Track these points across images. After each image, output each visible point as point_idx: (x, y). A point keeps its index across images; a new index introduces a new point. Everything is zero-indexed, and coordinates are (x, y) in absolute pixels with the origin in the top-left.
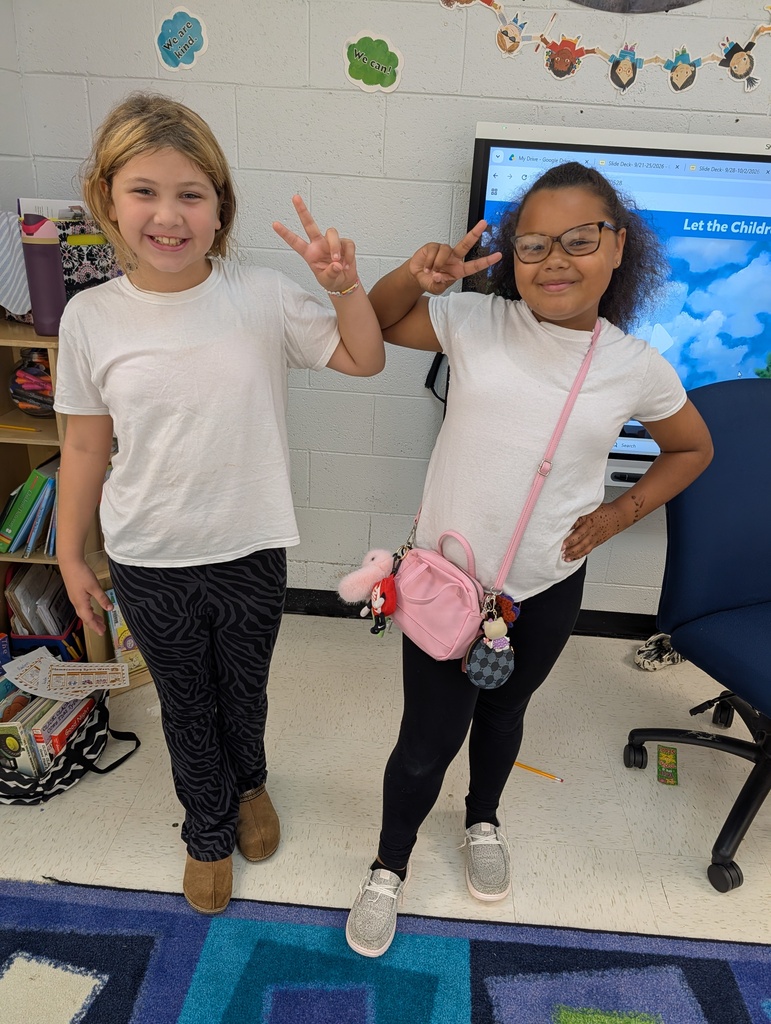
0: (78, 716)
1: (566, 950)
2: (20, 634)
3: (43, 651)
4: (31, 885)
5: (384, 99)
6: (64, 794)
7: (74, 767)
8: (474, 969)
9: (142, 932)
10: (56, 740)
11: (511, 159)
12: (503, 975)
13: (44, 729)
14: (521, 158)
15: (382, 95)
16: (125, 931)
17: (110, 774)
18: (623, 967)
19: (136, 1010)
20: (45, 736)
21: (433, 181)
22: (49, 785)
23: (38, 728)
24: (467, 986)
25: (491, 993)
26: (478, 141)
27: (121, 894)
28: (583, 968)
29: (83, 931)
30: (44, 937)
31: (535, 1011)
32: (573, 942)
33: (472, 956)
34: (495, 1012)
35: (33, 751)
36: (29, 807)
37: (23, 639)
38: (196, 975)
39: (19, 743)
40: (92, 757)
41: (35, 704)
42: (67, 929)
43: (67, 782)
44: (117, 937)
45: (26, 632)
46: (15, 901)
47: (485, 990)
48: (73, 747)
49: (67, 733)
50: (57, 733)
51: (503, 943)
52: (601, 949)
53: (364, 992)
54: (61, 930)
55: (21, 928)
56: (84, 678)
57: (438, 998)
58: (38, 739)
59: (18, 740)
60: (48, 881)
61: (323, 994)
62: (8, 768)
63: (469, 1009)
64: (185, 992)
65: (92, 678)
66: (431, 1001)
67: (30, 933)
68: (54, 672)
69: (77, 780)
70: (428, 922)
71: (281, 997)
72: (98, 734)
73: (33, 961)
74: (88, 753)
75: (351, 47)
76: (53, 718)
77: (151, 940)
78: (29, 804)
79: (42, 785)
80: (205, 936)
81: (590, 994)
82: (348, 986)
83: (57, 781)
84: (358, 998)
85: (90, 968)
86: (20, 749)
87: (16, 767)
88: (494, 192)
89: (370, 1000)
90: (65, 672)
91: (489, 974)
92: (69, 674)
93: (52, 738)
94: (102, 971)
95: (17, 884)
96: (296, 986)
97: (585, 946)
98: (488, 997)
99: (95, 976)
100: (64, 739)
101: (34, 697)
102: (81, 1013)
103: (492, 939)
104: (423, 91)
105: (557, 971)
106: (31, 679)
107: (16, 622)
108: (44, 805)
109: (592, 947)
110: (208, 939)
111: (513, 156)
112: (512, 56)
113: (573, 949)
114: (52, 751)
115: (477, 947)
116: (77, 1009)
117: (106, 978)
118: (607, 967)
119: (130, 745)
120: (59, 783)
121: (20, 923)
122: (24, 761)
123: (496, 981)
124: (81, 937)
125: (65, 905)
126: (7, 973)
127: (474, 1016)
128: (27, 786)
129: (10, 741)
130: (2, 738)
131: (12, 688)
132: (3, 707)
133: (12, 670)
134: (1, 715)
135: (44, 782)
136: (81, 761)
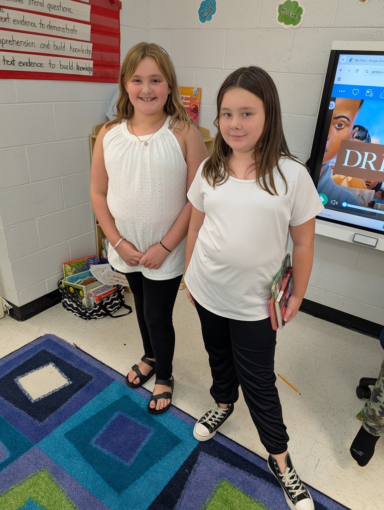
0: (109, 292)
1: (245, 460)
2: (104, 257)
4: (68, 344)
5: (293, 32)
7: (102, 311)
8: (199, 446)
9: (90, 374)
10: (97, 298)
11: (350, 61)
12: (209, 454)
13: (93, 292)
14: (357, 60)
15: (292, 29)
16: (86, 371)
17: (115, 319)
18: (268, 481)
19: (73, 396)
20: (93, 294)
21: (313, 74)
22: (91, 314)
23: (92, 290)
24: (191, 450)
25: (199, 458)
26: (332, 51)
27: (92, 359)
28: (248, 471)
29: (74, 365)
30: (62, 361)
31: (212, 475)
32: (251, 459)
34: (195, 465)
35: (88, 299)
36: (84, 320)
37: (105, 259)
38: (98, 396)
40: (110, 310)
41: (95, 283)
42: (70, 362)
43: (99, 316)
44: (82, 371)
46: (61, 347)
47: (197, 456)
48: (104, 304)
49: (102, 297)
50: (97, 296)
51: (218, 443)
53: (150, 431)
54: (68, 362)
55: (57, 356)
56: (117, 279)
57: (176, 448)
58: (91, 295)
59: (83, 293)
60: (74, 345)
61: (135, 424)
62: (79, 302)
63: (186, 459)
64: (91, 399)
65: (120, 280)
66: (173, 447)
67: (59, 359)
68: (108, 274)
69: (102, 316)
71: (120, 417)
72: (115, 302)
73: (54, 367)
74: (109, 307)
75: (280, 6)
76: (98, 289)
77: (92, 378)
80: (109, 385)
81: (243, 482)
82: (146, 426)
83: (95, 314)
84: (146, 432)
85: (68, 378)
86: (84, 297)
87: (82, 303)
88: (339, 79)
89: (150, 435)
91: (204, 451)
92: (113, 276)
93: (96, 296)
94: (71, 380)
95: (64, 342)
96: (129, 417)
97: (256, 464)
98: (197, 458)
99: (68, 380)
100: (99, 298)
101: (97, 280)
102: (57, 389)
104: (314, 26)
105: (234, 465)
106: (99, 274)
107: (103, 252)
108: (89, 321)
109: (259, 466)
110: (109, 387)
111: (352, 59)
112: (364, 3)
114: (95, 302)
117: (71, 383)
118: (259, 477)
119: (127, 311)
121: (58, 354)
122: (84, 301)
123: (204, 455)
124: (72, 367)
125: (74, 354)
126: (45, 367)
127: (186, 462)
128: (83, 311)
129: (81, 292)
130: (79, 290)
131: (91, 274)
132: (83, 280)
133: (93, 268)
134: (81, 282)
135: (90, 312)
136: (105, 309)
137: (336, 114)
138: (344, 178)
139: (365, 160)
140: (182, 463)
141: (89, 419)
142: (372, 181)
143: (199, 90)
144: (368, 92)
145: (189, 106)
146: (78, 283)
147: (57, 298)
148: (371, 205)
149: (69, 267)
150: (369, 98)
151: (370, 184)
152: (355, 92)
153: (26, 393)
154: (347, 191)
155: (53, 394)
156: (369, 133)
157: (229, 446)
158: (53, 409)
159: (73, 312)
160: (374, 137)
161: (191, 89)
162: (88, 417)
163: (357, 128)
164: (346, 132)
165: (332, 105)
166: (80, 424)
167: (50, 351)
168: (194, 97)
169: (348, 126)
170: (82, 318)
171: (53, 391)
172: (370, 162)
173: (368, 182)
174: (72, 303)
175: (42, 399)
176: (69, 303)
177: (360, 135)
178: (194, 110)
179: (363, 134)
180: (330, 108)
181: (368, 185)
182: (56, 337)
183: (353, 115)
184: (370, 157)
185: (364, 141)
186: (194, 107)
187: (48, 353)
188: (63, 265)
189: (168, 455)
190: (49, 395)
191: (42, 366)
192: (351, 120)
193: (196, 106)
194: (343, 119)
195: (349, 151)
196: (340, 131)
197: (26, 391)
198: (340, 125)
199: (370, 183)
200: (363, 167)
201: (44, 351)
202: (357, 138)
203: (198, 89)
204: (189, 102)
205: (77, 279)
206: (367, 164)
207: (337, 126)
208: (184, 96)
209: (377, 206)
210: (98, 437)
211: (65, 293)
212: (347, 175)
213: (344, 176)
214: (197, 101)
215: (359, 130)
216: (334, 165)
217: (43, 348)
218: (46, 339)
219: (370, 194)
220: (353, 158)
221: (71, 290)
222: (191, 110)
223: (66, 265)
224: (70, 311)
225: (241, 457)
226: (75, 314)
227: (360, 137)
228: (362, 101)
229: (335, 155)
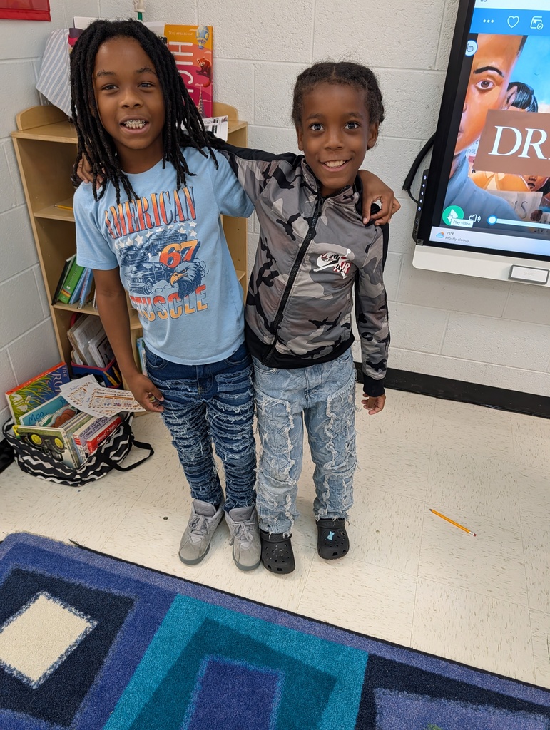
0: (107, 428)
1: (448, 680)
2: (78, 363)
3: (90, 378)
4: (61, 544)
6: (95, 482)
7: (103, 464)
8: (367, 679)
9: (126, 594)
10: (90, 444)
12: (391, 689)
13: (81, 435)
16: (115, 592)
17: (128, 473)
18: (497, 706)
19: (110, 651)
20: (82, 440)
22: (85, 474)
23: (78, 433)
24: (358, 692)
25: (377, 702)
27: (118, 563)
28: (461, 699)
29: (87, 585)
30: (61, 582)
32: (456, 675)
33: (368, 668)
34: (378, 718)
35: (74, 449)
36: (71, 488)
37: (79, 367)
38: (157, 635)
39: (63, 444)
40: (117, 458)
41: (77, 418)
42: (78, 581)
43: (99, 474)
44: (109, 594)
45: (82, 363)
46: (49, 555)
47: (373, 698)
48: (103, 452)
49: (98, 440)
50: (90, 439)
51: (396, 662)
52: (479, 686)
53: (276, 677)
54: (74, 581)
55: (48, 575)
56: (116, 401)
57: (333, 696)
58: (77, 442)
59: (63, 441)
60: (72, 544)
61: (245, 671)
62: (57, 459)
63: (357, 711)
64: (147, 646)
65: (121, 402)
66: (327, 697)
67: (53, 580)
68: (96, 394)
69: (105, 474)
70: (338, 632)
71: (213, 666)
72: (121, 443)
73: (51, 600)
74: (113, 456)
76: (89, 429)
77: (132, 602)
78: (72, 485)
79: (79, 474)
80: (169, 607)
81: (461, 722)
82: (265, 669)
84: (272, 680)
85: (86, 614)
86: (64, 448)
87: (62, 459)
89: (279, 684)
90: (104, 395)
91: (379, 686)
92: (106, 397)
93: (87, 442)
94: (93, 617)
95: (52, 542)
96: (228, 660)
97: (466, 680)
98: (374, 704)
99: (89, 620)
100: (95, 444)
101: (79, 411)
102: (74, 646)
103: (387, 658)
105: (436, 696)
106: (79, 398)
107: (74, 354)
108: (81, 488)
109: (472, 683)
110: (171, 610)
113: (455, 681)
114: (87, 451)
115: (373, 659)
116: (72, 642)
117: (95, 623)
118: (482, 703)
119: (146, 453)
120: (92, 474)
121: (48, 571)
122: (67, 455)
123: (383, 693)
124: (85, 589)
125: (80, 563)
126: (33, 605)
127: (359, 718)
128: (69, 474)
129: (57, 441)
130: (52, 438)
131: (64, 403)
132: (55, 416)
133: (66, 390)
134: (52, 422)
135: (81, 472)
136: (108, 461)
137: (478, 63)
138: (493, 176)
139: (526, 143)
140: (354, 723)
141: (159, 689)
142: (539, 178)
143: (209, 30)
144: (535, 21)
145: (191, 64)
146: (44, 425)
147: (4, 456)
148: (537, 217)
149: (18, 397)
150: (536, 33)
151: (535, 183)
152: (512, 22)
153: (15, 672)
154: (496, 197)
155: (69, 658)
156: (536, 94)
157: (414, 663)
158: (81, 692)
159: (46, 477)
160: (543, 101)
161: (192, 30)
162: (156, 686)
163: (515, 88)
164: (496, 94)
165: (472, 48)
166: (145, 705)
167: (31, 569)
168: (200, 44)
169: (499, 84)
170: (68, 485)
171: (67, 651)
172: (536, 146)
173: (532, 180)
174: (40, 461)
175: (51, 675)
176: (34, 463)
177: (521, 100)
178: (202, 71)
179: (526, 96)
180: (468, 53)
181: (532, 185)
182: (32, 536)
183: (508, 64)
184: (536, 137)
185: (527, 109)
186: (202, 64)
187: (28, 573)
188: (7, 396)
189: (326, 714)
190: (63, 663)
191: (25, 604)
192: (504, 73)
193: (206, 62)
194: (490, 72)
195: (500, 129)
196: (486, 95)
197: (13, 667)
198: (485, 84)
199: (535, 180)
200: (524, 154)
201: (17, 572)
202: (515, 104)
203: (207, 28)
204: (191, 54)
205: (40, 415)
206: (531, 150)
207: (479, 85)
208: (180, 44)
209: (546, 217)
210: (190, 720)
211: (21, 448)
212: (497, 172)
213: (492, 173)
214: (208, 52)
215: (518, 91)
216: (475, 155)
217: (12, 566)
218: (12, 544)
219: (535, 199)
220: (508, 140)
221: (36, 439)
222: (197, 71)
223: (14, 395)
224: (39, 477)
225: (440, 676)
226: (52, 481)
227: (519, 103)
228: (525, 38)
229: (477, 137)
